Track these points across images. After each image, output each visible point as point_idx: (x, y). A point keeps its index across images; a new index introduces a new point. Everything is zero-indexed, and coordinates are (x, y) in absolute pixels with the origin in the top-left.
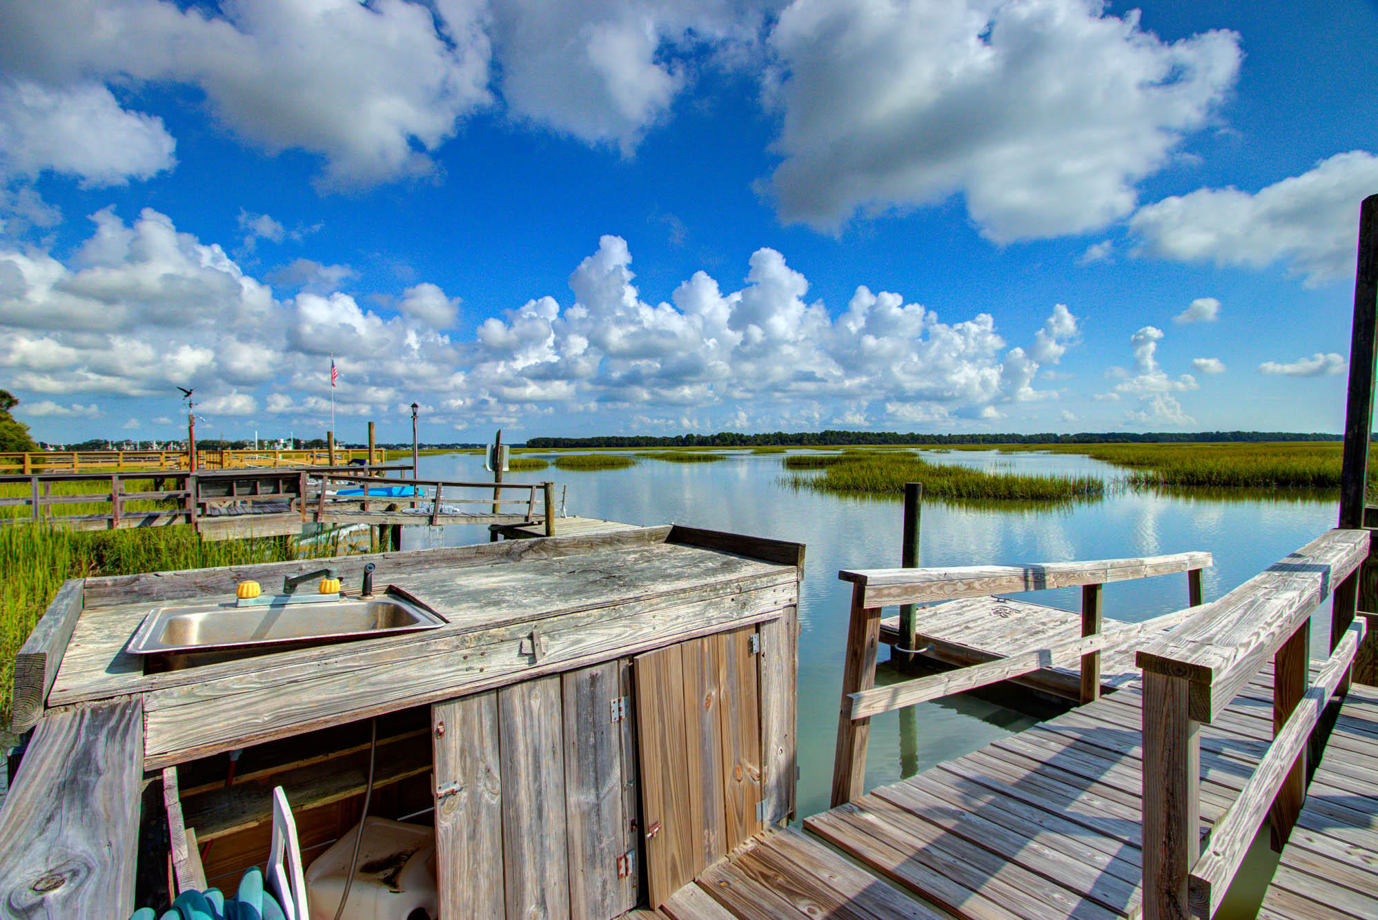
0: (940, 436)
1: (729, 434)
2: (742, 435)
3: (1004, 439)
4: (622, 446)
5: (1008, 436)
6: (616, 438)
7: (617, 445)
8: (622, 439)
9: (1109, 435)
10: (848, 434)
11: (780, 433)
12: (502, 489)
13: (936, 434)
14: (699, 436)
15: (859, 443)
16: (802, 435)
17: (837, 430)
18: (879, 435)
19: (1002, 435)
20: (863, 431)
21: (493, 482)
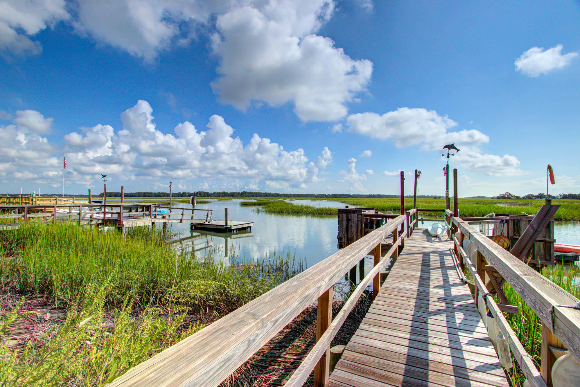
0: (287, 194)
1: (202, 192)
2: (208, 193)
4: (151, 196)
5: (310, 195)
6: (149, 193)
7: (149, 196)
8: (151, 193)
9: (342, 195)
10: (252, 193)
11: (225, 192)
12: (195, 211)
13: (285, 194)
14: (189, 193)
16: (234, 193)
17: (248, 191)
18: (264, 193)
19: (308, 194)
20: (258, 192)
21: (192, 208)
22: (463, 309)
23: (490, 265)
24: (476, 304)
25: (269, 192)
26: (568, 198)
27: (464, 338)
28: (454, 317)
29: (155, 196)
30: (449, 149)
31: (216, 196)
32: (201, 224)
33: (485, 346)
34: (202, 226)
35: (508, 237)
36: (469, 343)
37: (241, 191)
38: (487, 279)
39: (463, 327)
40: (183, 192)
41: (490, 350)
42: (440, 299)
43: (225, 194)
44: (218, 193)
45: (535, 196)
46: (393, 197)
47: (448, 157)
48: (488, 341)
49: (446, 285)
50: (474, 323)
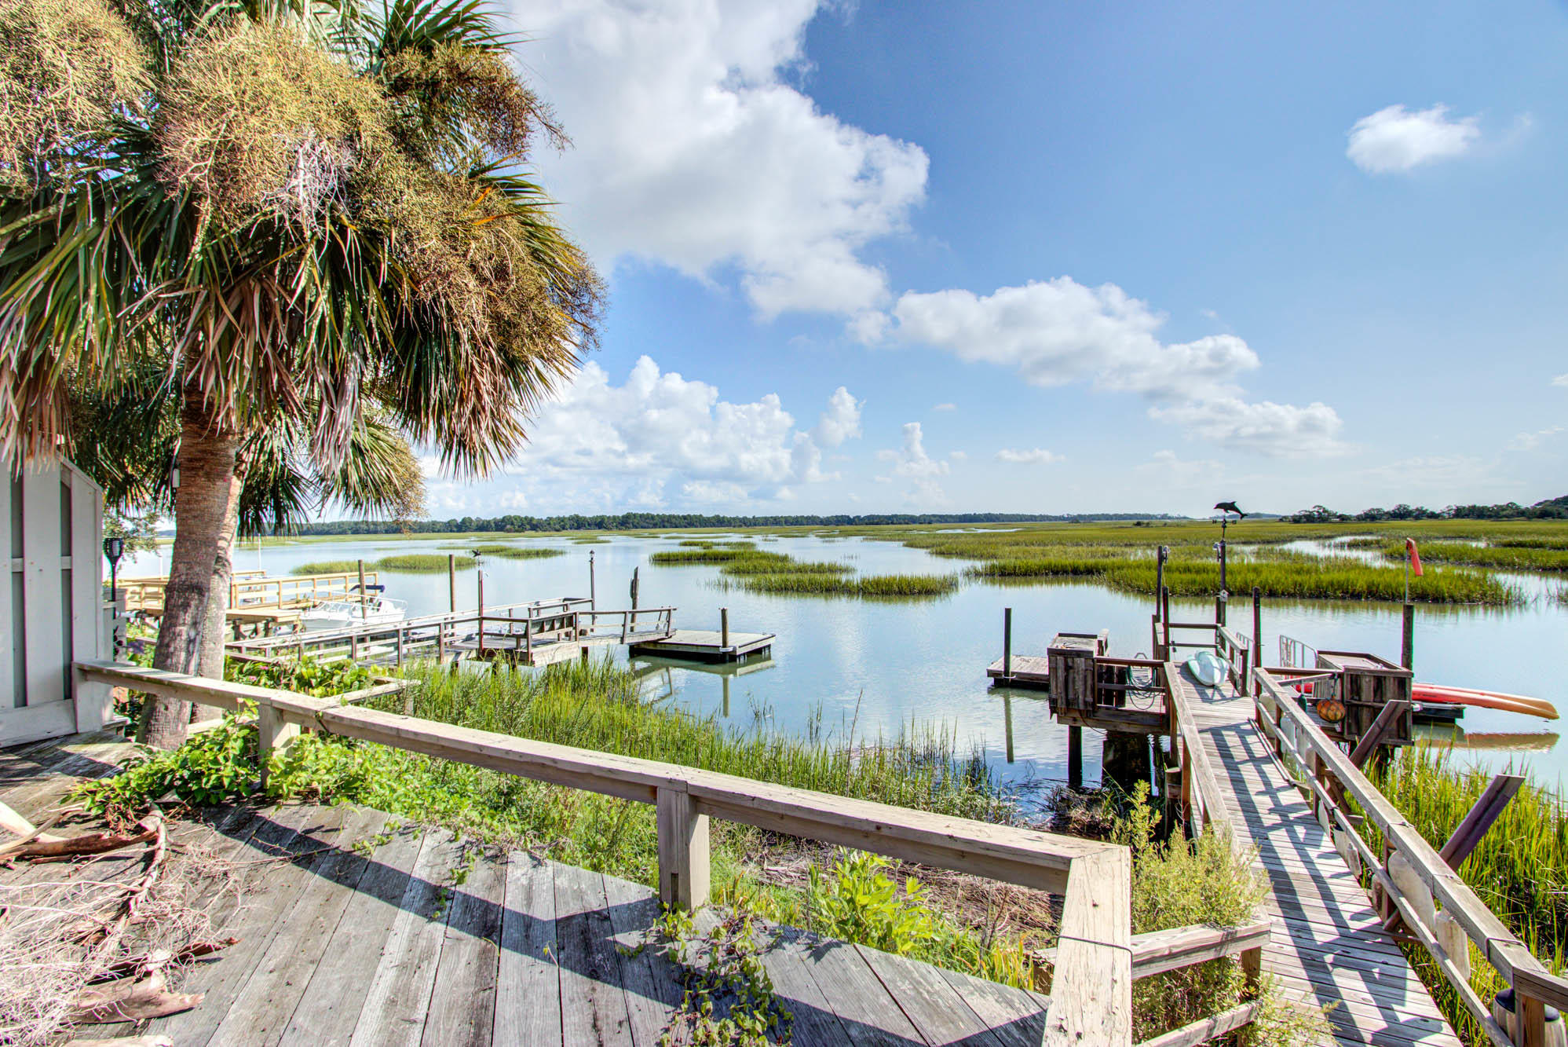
0: (745, 518)
1: (516, 518)
2: (532, 519)
3: (805, 521)
5: (808, 518)
9: (893, 517)
10: (653, 517)
11: (577, 516)
14: (478, 520)
15: (664, 527)
16: (602, 518)
17: (640, 513)
18: (685, 517)
22: (1302, 821)
23: (1329, 769)
24: (1317, 815)
25: (698, 513)
26: (1466, 516)
27: (1313, 853)
28: (1294, 831)
29: (387, 532)
30: (1226, 510)
31: (557, 527)
32: (655, 642)
33: (1335, 858)
34: (659, 647)
35: (1342, 701)
36: (1320, 857)
37: (620, 512)
38: (1327, 784)
39: (1307, 842)
40: (464, 519)
41: (1340, 861)
42: (1271, 811)
43: (577, 522)
44: (559, 518)
45: (1387, 513)
46: (1027, 520)
47: (1224, 527)
48: (1337, 854)
49: (1269, 790)
50: (1318, 838)
